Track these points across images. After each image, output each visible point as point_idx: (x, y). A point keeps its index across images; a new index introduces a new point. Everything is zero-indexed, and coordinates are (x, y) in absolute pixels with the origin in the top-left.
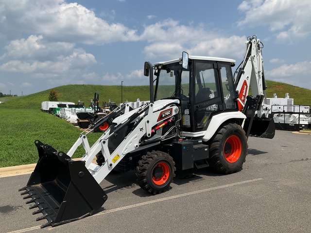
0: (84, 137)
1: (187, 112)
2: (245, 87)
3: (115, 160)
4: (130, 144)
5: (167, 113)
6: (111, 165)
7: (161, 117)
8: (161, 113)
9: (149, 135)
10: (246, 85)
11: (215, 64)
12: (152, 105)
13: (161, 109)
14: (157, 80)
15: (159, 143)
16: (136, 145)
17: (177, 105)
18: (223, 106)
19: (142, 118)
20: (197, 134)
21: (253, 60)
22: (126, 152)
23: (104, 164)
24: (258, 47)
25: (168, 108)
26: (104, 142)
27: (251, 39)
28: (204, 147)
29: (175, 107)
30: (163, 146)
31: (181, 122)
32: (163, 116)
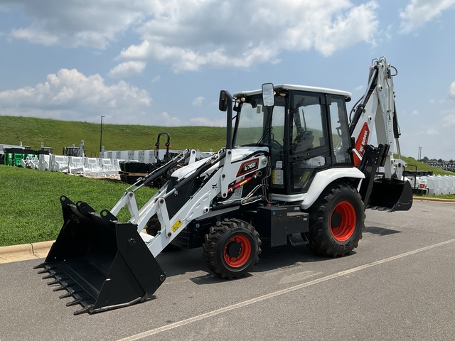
0: (131, 195)
1: (279, 164)
2: (366, 133)
3: (175, 229)
4: (197, 206)
5: (251, 166)
6: (170, 234)
7: (242, 171)
8: (243, 164)
9: (225, 195)
10: (367, 129)
11: (323, 98)
12: (230, 153)
13: (243, 159)
14: (237, 117)
15: (238, 208)
16: (205, 208)
17: (266, 154)
18: (331, 159)
19: (216, 171)
20: (294, 198)
21: (380, 94)
22: (191, 218)
23: (160, 233)
24: (388, 75)
25: (253, 158)
26: (162, 202)
27: (378, 63)
28: (302, 216)
29: (263, 158)
30: (243, 212)
31: (270, 179)
32: (246, 169)
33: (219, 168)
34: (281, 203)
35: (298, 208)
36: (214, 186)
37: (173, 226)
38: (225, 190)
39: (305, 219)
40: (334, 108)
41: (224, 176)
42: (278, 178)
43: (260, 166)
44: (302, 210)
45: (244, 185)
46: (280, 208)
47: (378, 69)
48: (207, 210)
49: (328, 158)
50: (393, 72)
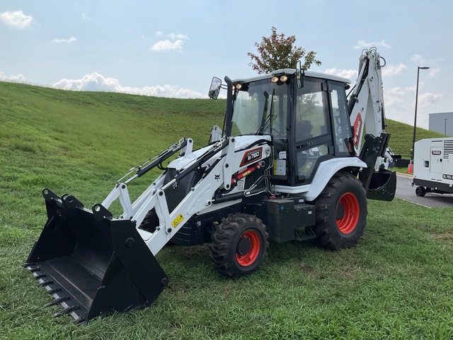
1: (283, 155)
2: (359, 124)
3: (176, 224)
4: (198, 200)
5: (255, 155)
6: (170, 230)
7: (245, 161)
8: (247, 153)
9: (228, 186)
11: (325, 84)
12: (233, 140)
13: (247, 148)
15: (240, 201)
16: (208, 201)
17: (269, 143)
18: (334, 148)
19: (218, 161)
20: (298, 189)
22: (192, 212)
23: (159, 229)
24: (378, 65)
25: (256, 147)
26: (161, 194)
28: (308, 209)
29: (266, 147)
30: (248, 206)
31: (272, 170)
32: (249, 158)
33: (222, 157)
34: (285, 195)
35: (302, 201)
36: (217, 177)
37: (173, 220)
38: (228, 181)
39: (310, 213)
41: (227, 166)
42: (281, 169)
43: (264, 156)
44: (307, 202)
45: (247, 176)
47: (368, 60)
48: (209, 203)
49: (331, 148)
50: (382, 63)
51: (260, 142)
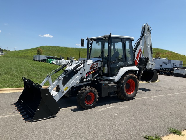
0: (50, 77)
1: (106, 65)
2: (140, 53)
3: (65, 90)
4: (75, 81)
5: (95, 66)
6: (63, 92)
7: (91, 68)
8: (92, 65)
9: (85, 77)
10: (141, 51)
11: (123, 40)
12: (87, 61)
13: (92, 63)
14: (91, 47)
15: (90, 82)
16: (77, 82)
17: (101, 61)
18: (126, 63)
19: (81, 68)
20: (111, 78)
21: (146, 37)
22: (72, 86)
23: (59, 92)
24: (149, 30)
25: (96, 63)
26: (60, 80)
27: (145, 26)
28: (114, 85)
30: (92, 84)
31: (103, 71)
32: (93, 67)
33: (83, 67)
34: (107, 80)
35: (113, 82)
36: (81, 74)
37: (65, 89)
38: (85, 75)
39: (115, 87)
40: (127, 44)
41: (84, 70)
42: (106, 70)
43: (99, 66)
45: (93, 73)
46: (106, 82)
47: (145, 28)
48: (78, 83)
49: (125, 63)
50: (150, 30)
51: (98, 61)
